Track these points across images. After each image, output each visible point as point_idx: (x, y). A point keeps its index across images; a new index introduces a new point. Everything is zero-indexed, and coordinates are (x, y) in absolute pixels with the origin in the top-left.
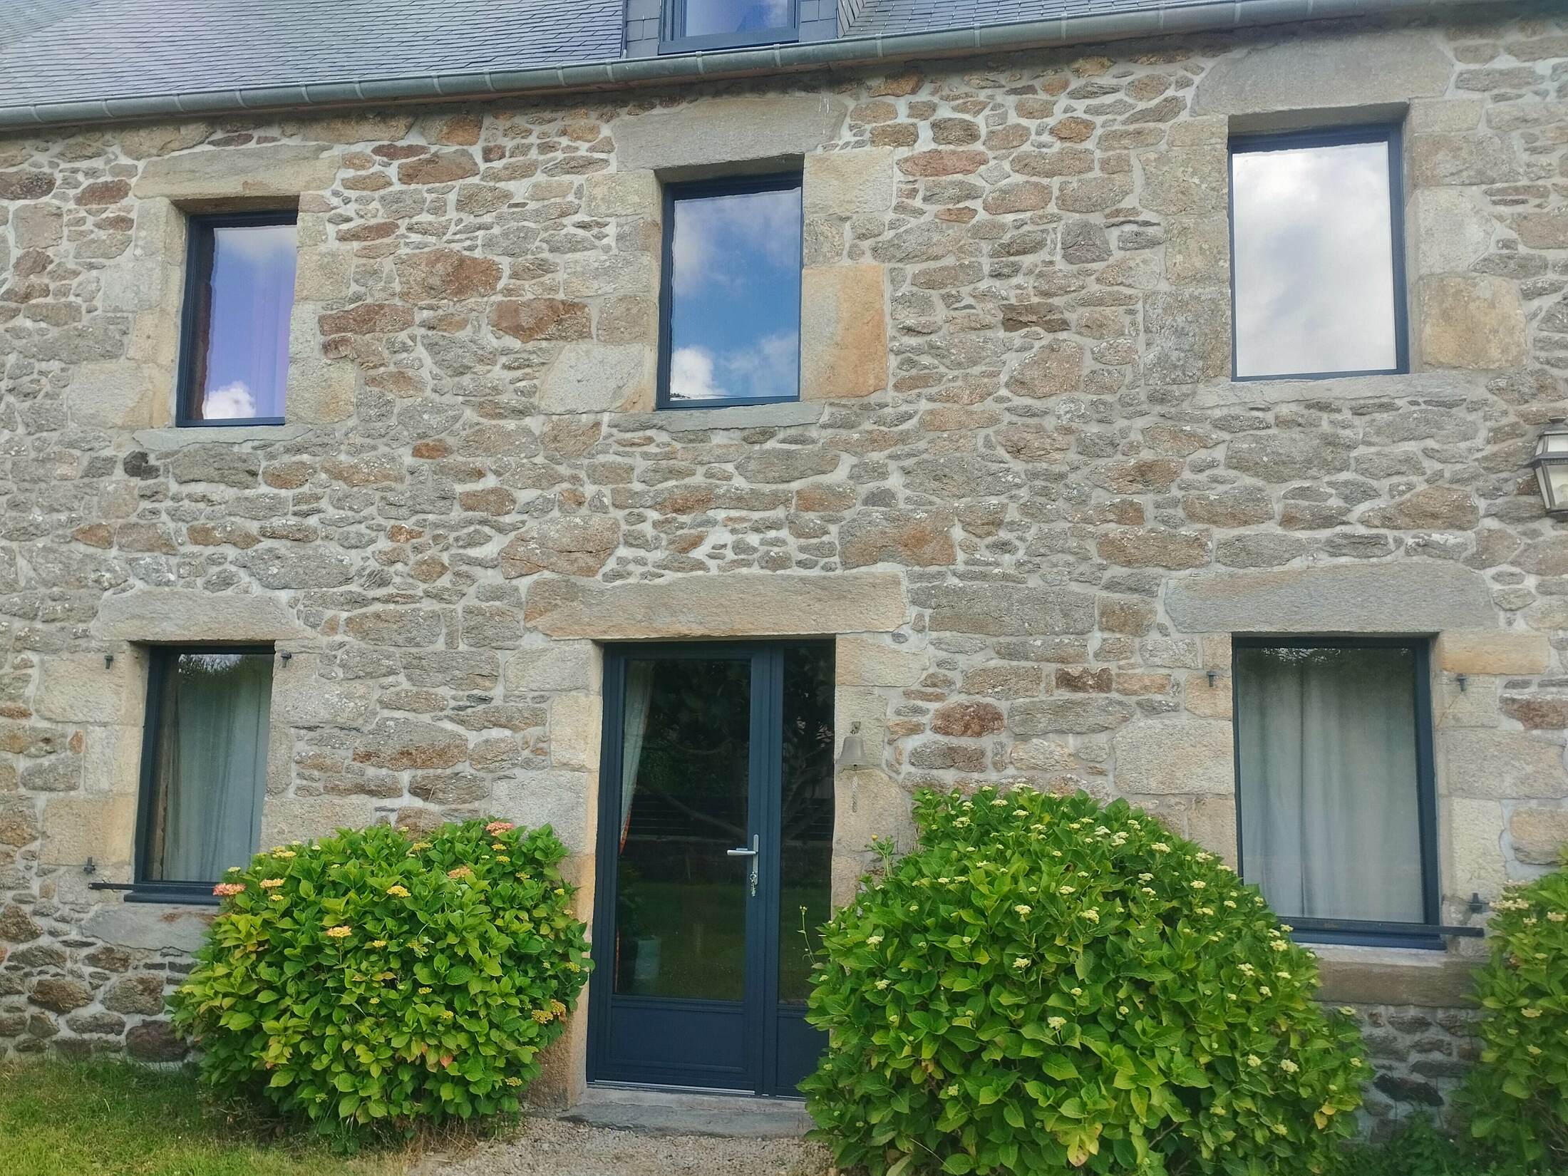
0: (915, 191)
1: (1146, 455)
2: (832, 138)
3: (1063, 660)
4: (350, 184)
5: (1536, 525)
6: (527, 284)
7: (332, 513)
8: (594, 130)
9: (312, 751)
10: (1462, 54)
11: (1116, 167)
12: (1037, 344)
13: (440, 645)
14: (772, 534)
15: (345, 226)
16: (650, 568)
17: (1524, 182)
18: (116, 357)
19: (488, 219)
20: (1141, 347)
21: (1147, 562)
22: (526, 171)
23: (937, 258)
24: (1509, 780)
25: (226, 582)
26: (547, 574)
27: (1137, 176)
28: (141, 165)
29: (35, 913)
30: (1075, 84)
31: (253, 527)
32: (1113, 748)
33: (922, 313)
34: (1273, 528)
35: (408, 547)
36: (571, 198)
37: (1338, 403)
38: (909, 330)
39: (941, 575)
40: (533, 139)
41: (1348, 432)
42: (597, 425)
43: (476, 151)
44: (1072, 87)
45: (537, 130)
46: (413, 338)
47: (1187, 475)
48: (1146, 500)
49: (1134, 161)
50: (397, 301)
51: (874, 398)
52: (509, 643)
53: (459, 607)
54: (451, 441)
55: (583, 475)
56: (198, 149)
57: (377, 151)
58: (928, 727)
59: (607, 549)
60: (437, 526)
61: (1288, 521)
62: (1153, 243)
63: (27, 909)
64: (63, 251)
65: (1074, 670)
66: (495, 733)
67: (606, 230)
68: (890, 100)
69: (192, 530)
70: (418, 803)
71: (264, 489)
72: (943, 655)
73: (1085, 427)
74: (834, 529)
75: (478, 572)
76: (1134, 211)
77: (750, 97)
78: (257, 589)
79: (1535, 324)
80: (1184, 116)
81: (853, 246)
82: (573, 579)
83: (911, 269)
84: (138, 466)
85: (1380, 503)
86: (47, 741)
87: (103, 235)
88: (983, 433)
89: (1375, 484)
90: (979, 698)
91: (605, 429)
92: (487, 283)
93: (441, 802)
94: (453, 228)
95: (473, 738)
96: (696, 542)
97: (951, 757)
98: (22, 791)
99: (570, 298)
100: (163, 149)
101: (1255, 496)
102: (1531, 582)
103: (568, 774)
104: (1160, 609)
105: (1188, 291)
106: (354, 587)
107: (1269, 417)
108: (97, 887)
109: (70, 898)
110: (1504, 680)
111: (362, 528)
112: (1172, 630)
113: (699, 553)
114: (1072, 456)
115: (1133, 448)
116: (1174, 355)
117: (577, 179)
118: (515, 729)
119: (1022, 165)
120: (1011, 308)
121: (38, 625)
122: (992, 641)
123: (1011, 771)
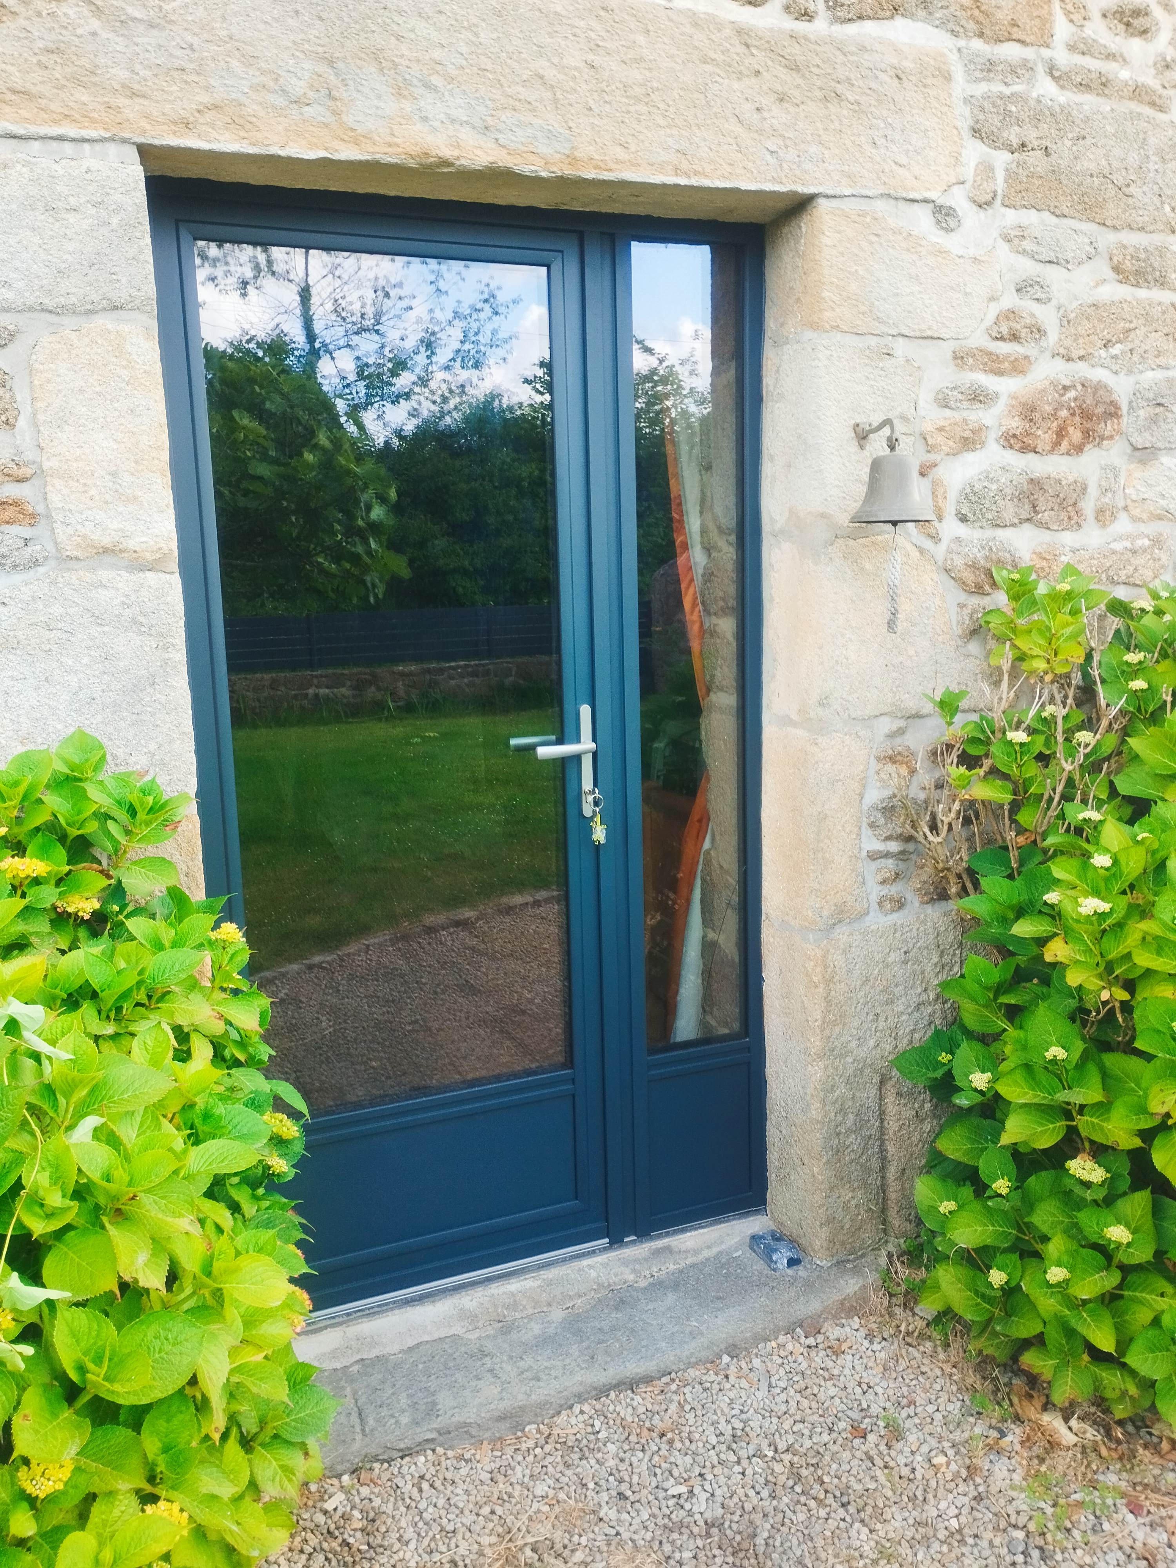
39: (1014, 70)
58: (992, 436)
72: (1027, 267)
90: (1083, 370)
97: (1031, 501)
122: (1108, 239)
123: (1122, 525)
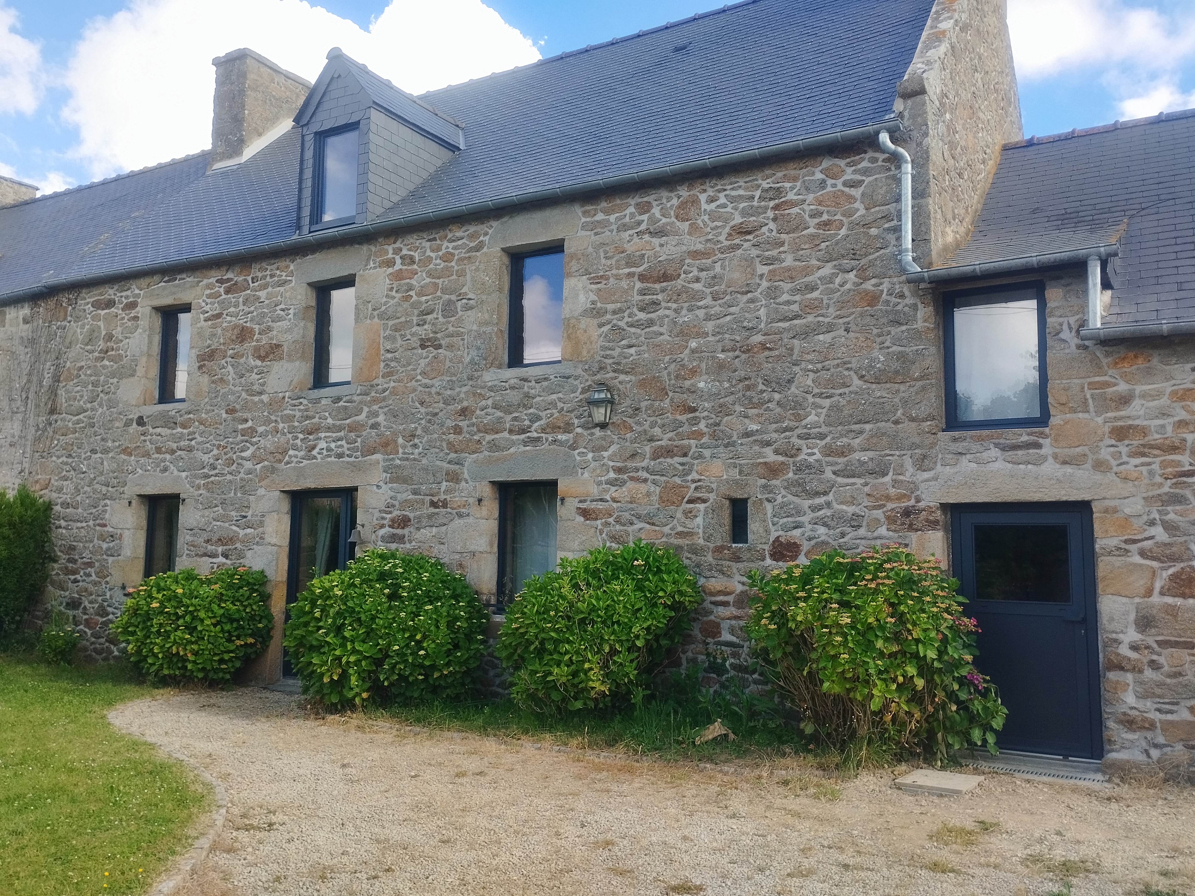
0: (393, 288)
1: (465, 404)
2: (366, 265)
3: (432, 495)
4: (209, 296)
5: (593, 431)
6: (263, 337)
7: (199, 439)
8: (288, 267)
9: (191, 539)
10: (585, 213)
11: (461, 274)
12: (431, 355)
13: (232, 494)
14: (339, 443)
15: (206, 315)
16: (298, 459)
17: (602, 273)
18: (134, 376)
19: (252, 309)
20: (465, 355)
21: (462, 451)
22: (265, 287)
23: (398, 318)
24: (577, 543)
25: (165, 470)
26: (266, 463)
27: (468, 277)
28: (142, 292)
29: (108, 606)
30: (450, 236)
31: (174, 446)
32: (447, 533)
33: (393, 343)
34: (506, 434)
35: (223, 453)
36: (279, 298)
37: (530, 378)
38: (388, 351)
39: (393, 459)
40: (268, 273)
41: (533, 391)
42: (284, 398)
43: (249, 279)
44: (448, 237)
45: (269, 267)
46: (227, 363)
47: (478, 412)
48: (463, 424)
49: (467, 271)
50: (222, 347)
51: (375, 382)
52: (253, 493)
53: (238, 478)
54: (238, 407)
55: (279, 419)
56: (160, 285)
57: (217, 281)
58: (387, 525)
59: (285, 452)
60: (232, 443)
61: (511, 432)
62: (471, 308)
63: (106, 604)
64: (117, 332)
65: (435, 499)
66: (249, 531)
67: (290, 311)
68: (386, 247)
69: (156, 448)
70: (224, 560)
71: (179, 430)
72: (393, 494)
73: (445, 392)
74: (359, 440)
75: (244, 462)
76: (466, 294)
77: (340, 249)
78: (176, 472)
79: (602, 339)
80: (485, 249)
81: (372, 314)
82: (274, 464)
83: (391, 323)
84: (141, 422)
85: (542, 422)
86: (112, 536)
87: (130, 324)
88: (411, 395)
89: (540, 413)
90: (404, 512)
91: (286, 399)
92: (250, 337)
93: (231, 560)
94: (241, 314)
95: (242, 533)
96: (313, 448)
97: (393, 538)
98: (105, 557)
99: (277, 343)
100: (149, 285)
101: (499, 420)
102: (590, 456)
103: (270, 547)
104: (466, 472)
105: (484, 329)
106: (206, 471)
107: (507, 385)
108: (125, 595)
109: (118, 599)
110: (577, 500)
111: (208, 445)
112: (469, 481)
113: (314, 452)
114: (441, 405)
115: (461, 401)
116: (476, 358)
117: (282, 289)
118: (255, 529)
119: (430, 275)
120: (422, 339)
121: (110, 489)
122: (409, 487)
123: (414, 543)
